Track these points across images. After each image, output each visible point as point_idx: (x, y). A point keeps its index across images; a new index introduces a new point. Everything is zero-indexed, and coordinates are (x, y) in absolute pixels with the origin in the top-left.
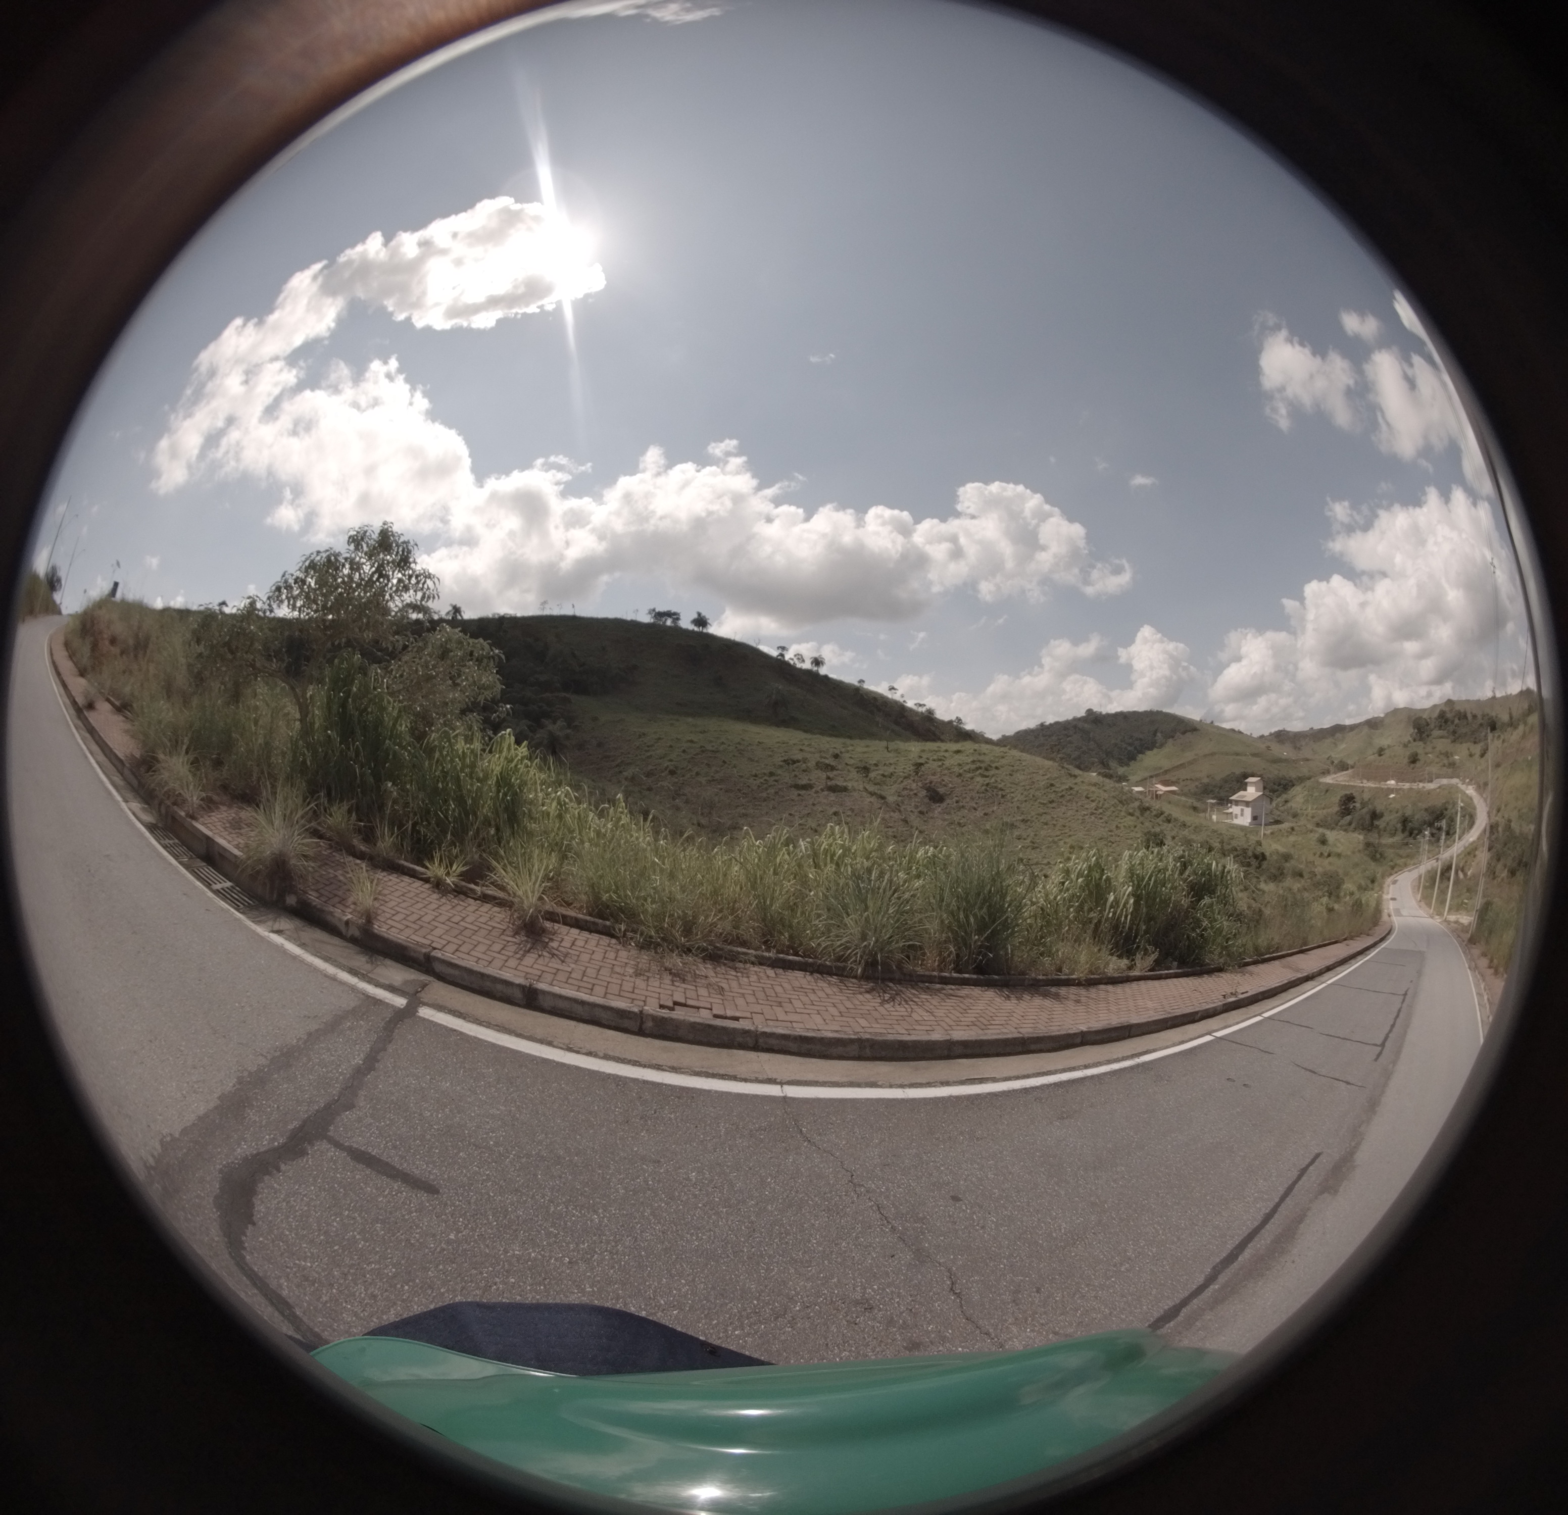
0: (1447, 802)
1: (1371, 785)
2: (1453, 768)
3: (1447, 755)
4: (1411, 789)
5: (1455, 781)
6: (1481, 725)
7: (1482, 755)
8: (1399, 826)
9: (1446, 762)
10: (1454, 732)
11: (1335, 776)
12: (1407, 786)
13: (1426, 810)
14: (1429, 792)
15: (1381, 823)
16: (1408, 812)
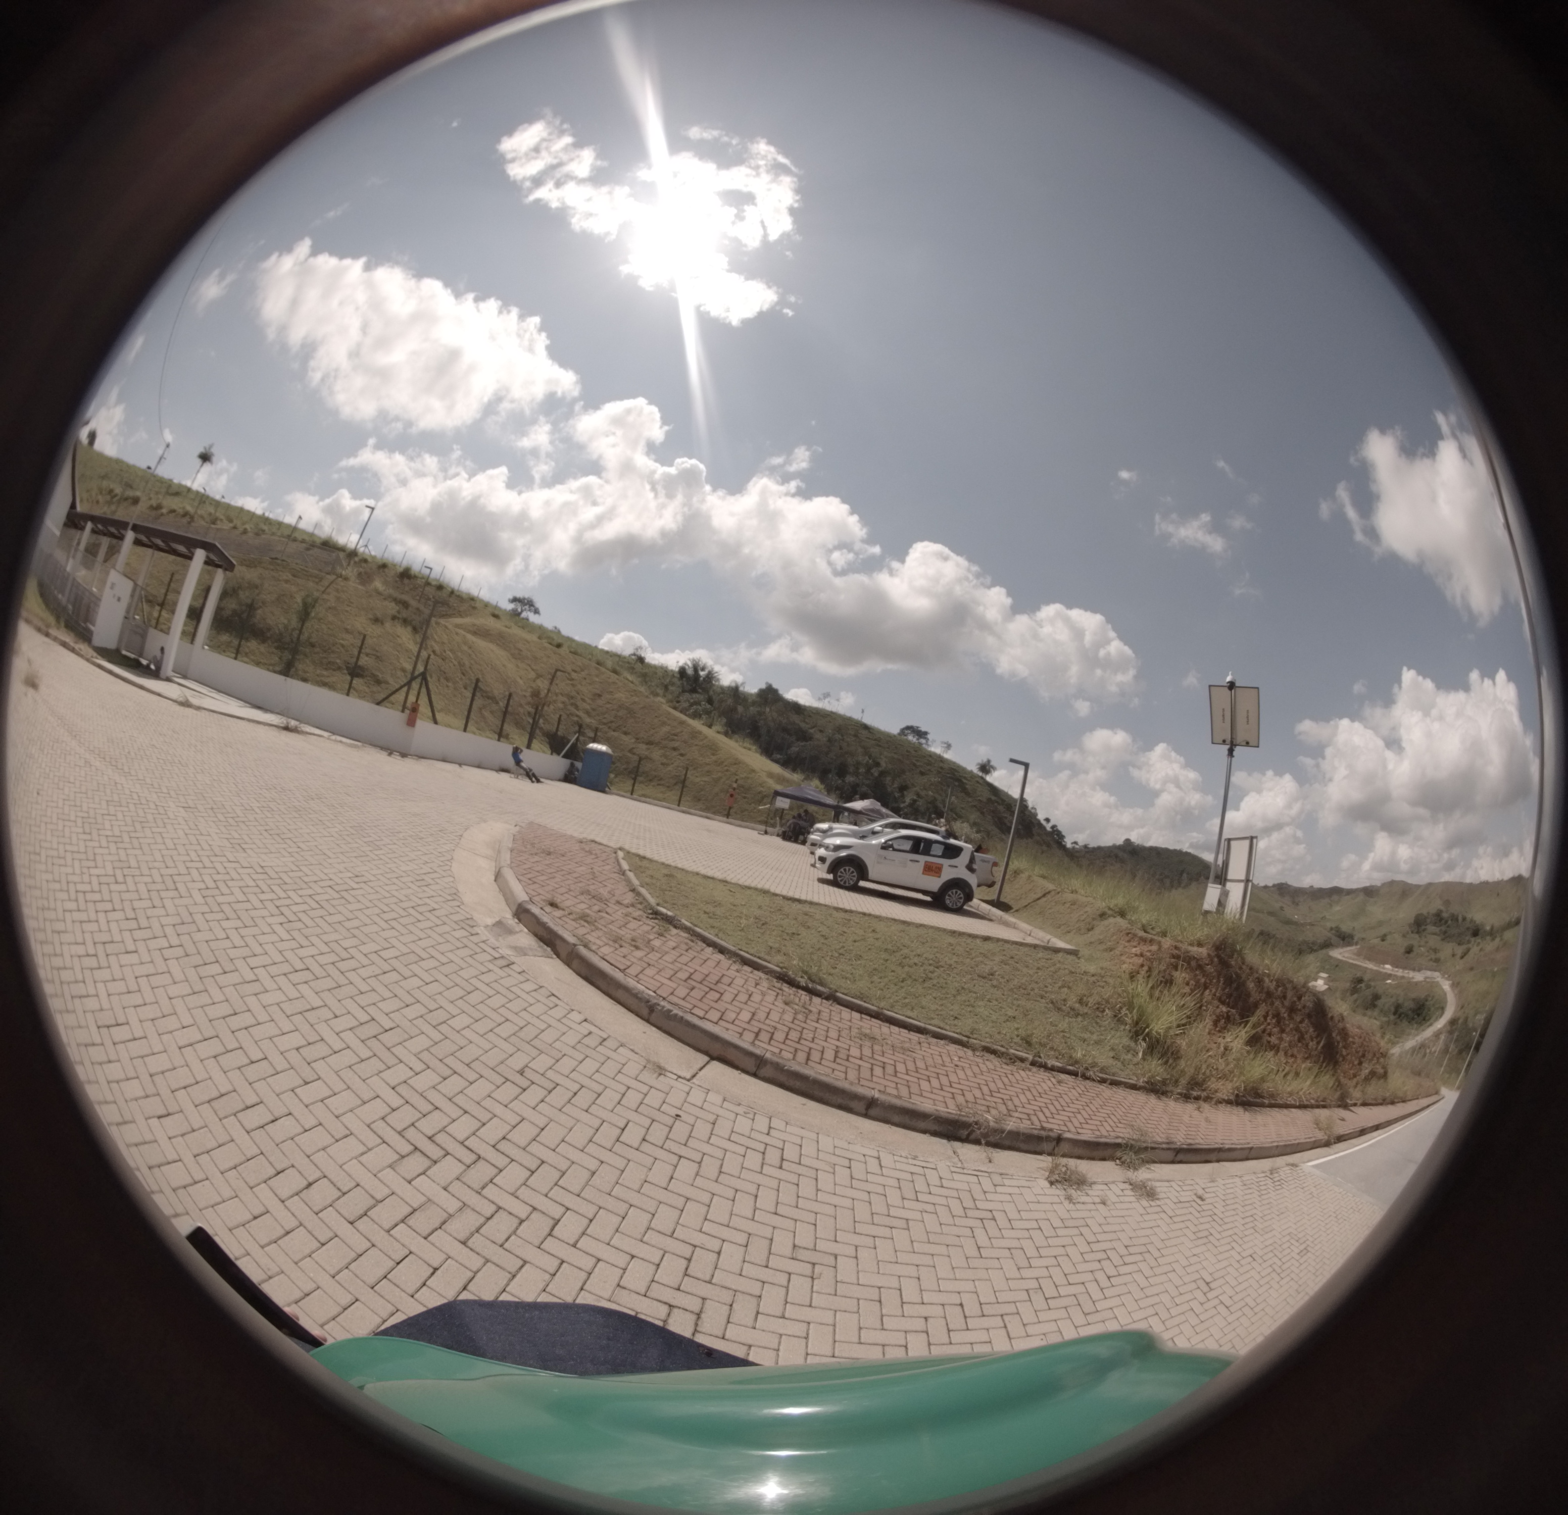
0: (1428, 996)
1: (1370, 966)
2: (1437, 963)
3: (1435, 951)
4: (1403, 977)
5: (1437, 976)
6: (1468, 929)
7: (1462, 957)
8: (1393, 1009)
9: (1433, 956)
10: (1445, 932)
11: (1341, 950)
12: (1400, 972)
13: (1414, 1000)
14: (1416, 984)
15: (1379, 1003)
16: (1400, 1001)
